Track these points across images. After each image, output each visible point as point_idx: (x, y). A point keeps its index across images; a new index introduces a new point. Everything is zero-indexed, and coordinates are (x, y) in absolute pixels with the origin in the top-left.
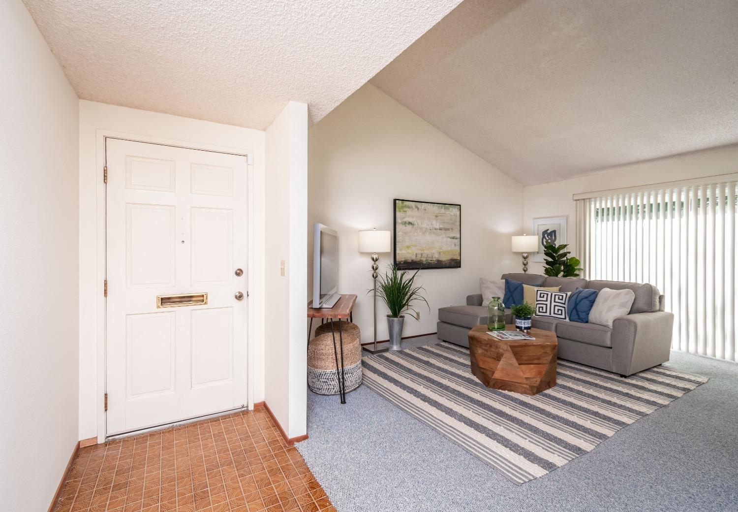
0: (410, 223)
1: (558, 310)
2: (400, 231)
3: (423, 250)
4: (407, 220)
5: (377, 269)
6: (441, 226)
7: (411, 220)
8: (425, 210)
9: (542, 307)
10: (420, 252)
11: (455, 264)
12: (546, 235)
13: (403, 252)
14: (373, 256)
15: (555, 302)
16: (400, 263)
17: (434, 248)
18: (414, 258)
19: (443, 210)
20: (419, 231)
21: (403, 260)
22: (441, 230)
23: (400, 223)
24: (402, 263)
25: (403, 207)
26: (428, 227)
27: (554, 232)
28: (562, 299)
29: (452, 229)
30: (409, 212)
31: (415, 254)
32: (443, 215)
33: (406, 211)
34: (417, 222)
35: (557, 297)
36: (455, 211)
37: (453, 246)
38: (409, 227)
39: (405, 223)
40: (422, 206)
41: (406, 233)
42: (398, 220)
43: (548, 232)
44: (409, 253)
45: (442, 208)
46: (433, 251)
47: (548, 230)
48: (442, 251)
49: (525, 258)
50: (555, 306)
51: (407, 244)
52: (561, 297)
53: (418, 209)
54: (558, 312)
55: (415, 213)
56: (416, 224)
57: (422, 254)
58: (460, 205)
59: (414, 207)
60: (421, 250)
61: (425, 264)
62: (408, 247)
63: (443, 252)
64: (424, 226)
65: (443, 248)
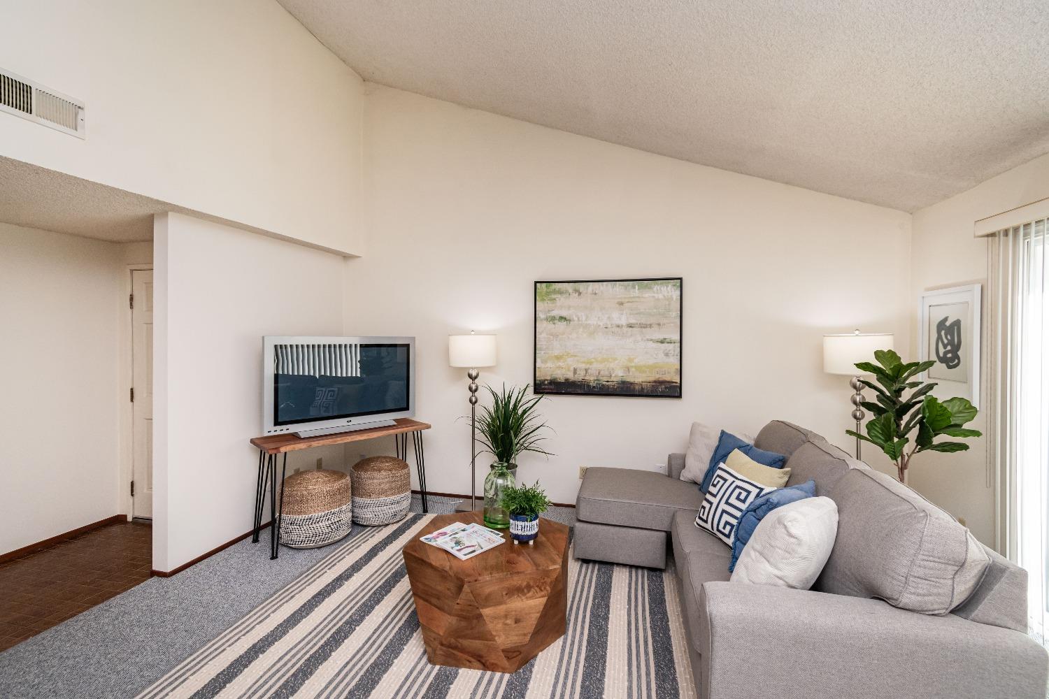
0: (562, 318)
1: (727, 523)
2: (542, 332)
3: (591, 363)
4: (556, 313)
5: (476, 390)
6: (632, 321)
7: (564, 313)
8: (596, 294)
10: (584, 366)
11: (670, 390)
12: (943, 333)
13: (549, 365)
14: (471, 372)
15: (727, 503)
16: (542, 382)
17: (615, 359)
18: (570, 376)
19: (635, 291)
20: (581, 330)
21: (549, 378)
22: (631, 327)
23: (542, 320)
24: (546, 382)
25: (548, 293)
26: (601, 324)
27: (957, 323)
28: (744, 501)
29: (659, 324)
30: (561, 300)
31: (572, 369)
32: (637, 299)
33: (555, 299)
34: (577, 316)
35: (738, 491)
36: (671, 291)
37: (661, 355)
38: (561, 326)
39: (553, 319)
40: (587, 289)
41: (556, 336)
42: (540, 315)
43: (948, 324)
44: (559, 367)
45: (634, 287)
46: (612, 365)
47: (946, 319)
48: (633, 364)
49: (857, 388)
50: (724, 511)
51: (556, 353)
52: (742, 497)
53: (580, 294)
54: (724, 528)
55: (574, 300)
56: (576, 319)
57: (586, 370)
58: (681, 279)
59: (570, 291)
60: (584, 362)
61: (594, 387)
62: (558, 358)
63: (636, 367)
64: (593, 321)
65: (636, 361)
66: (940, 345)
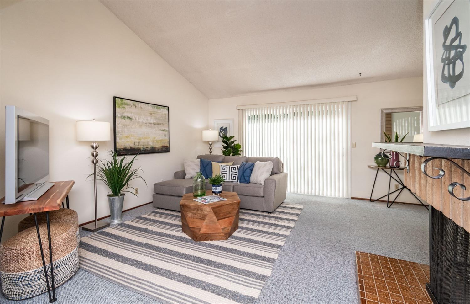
0: (128, 118)
1: (234, 177)
2: (119, 123)
3: (141, 139)
4: (126, 114)
5: (97, 155)
6: (155, 122)
7: (129, 115)
8: (142, 108)
9: (224, 176)
10: (138, 141)
11: (165, 150)
12: (222, 130)
13: (123, 140)
14: (92, 144)
15: (231, 172)
16: (120, 150)
17: (149, 138)
18: (133, 146)
19: (155, 109)
20: (137, 124)
21: (123, 147)
22: (154, 124)
23: (119, 117)
24: (122, 149)
25: (122, 104)
26: (144, 122)
27: (226, 128)
28: (235, 170)
29: (163, 124)
30: (127, 108)
31: (133, 142)
32: (156, 113)
33: (125, 108)
34: (135, 117)
35: (232, 168)
36: (165, 111)
37: (164, 136)
38: (128, 121)
39: (124, 117)
40: (139, 105)
41: (125, 126)
42: (118, 115)
43: (223, 128)
44: (128, 141)
45: (155, 108)
46: (148, 140)
47: (223, 127)
48: (155, 140)
49: (211, 145)
50: (232, 174)
51: (126, 134)
52: (234, 169)
53: (136, 107)
54: (233, 178)
55: (133, 109)
56: (134, 118)
57: (139, 143)
58: (168, 107)
59: (132, 105)
60: (138, 139)
61: (142, 150)
62: (127, 137)
63: (156, 141)
64: (141, 120)
65: (156, 138)
66: (221, 133)
